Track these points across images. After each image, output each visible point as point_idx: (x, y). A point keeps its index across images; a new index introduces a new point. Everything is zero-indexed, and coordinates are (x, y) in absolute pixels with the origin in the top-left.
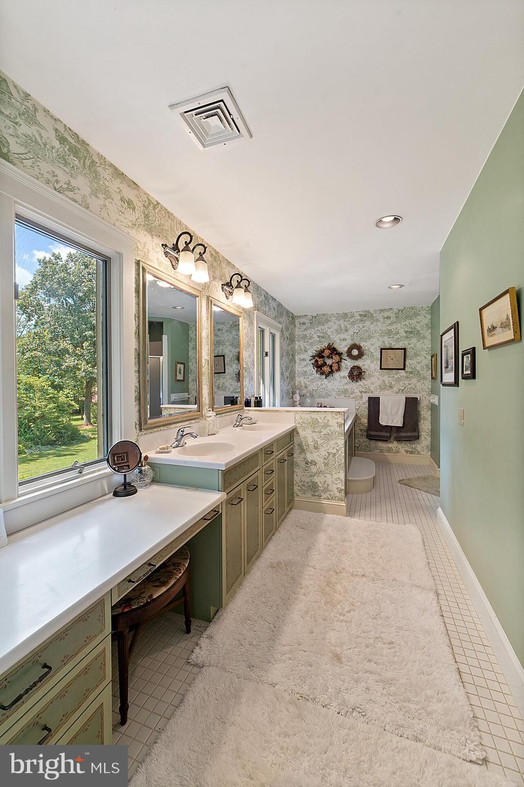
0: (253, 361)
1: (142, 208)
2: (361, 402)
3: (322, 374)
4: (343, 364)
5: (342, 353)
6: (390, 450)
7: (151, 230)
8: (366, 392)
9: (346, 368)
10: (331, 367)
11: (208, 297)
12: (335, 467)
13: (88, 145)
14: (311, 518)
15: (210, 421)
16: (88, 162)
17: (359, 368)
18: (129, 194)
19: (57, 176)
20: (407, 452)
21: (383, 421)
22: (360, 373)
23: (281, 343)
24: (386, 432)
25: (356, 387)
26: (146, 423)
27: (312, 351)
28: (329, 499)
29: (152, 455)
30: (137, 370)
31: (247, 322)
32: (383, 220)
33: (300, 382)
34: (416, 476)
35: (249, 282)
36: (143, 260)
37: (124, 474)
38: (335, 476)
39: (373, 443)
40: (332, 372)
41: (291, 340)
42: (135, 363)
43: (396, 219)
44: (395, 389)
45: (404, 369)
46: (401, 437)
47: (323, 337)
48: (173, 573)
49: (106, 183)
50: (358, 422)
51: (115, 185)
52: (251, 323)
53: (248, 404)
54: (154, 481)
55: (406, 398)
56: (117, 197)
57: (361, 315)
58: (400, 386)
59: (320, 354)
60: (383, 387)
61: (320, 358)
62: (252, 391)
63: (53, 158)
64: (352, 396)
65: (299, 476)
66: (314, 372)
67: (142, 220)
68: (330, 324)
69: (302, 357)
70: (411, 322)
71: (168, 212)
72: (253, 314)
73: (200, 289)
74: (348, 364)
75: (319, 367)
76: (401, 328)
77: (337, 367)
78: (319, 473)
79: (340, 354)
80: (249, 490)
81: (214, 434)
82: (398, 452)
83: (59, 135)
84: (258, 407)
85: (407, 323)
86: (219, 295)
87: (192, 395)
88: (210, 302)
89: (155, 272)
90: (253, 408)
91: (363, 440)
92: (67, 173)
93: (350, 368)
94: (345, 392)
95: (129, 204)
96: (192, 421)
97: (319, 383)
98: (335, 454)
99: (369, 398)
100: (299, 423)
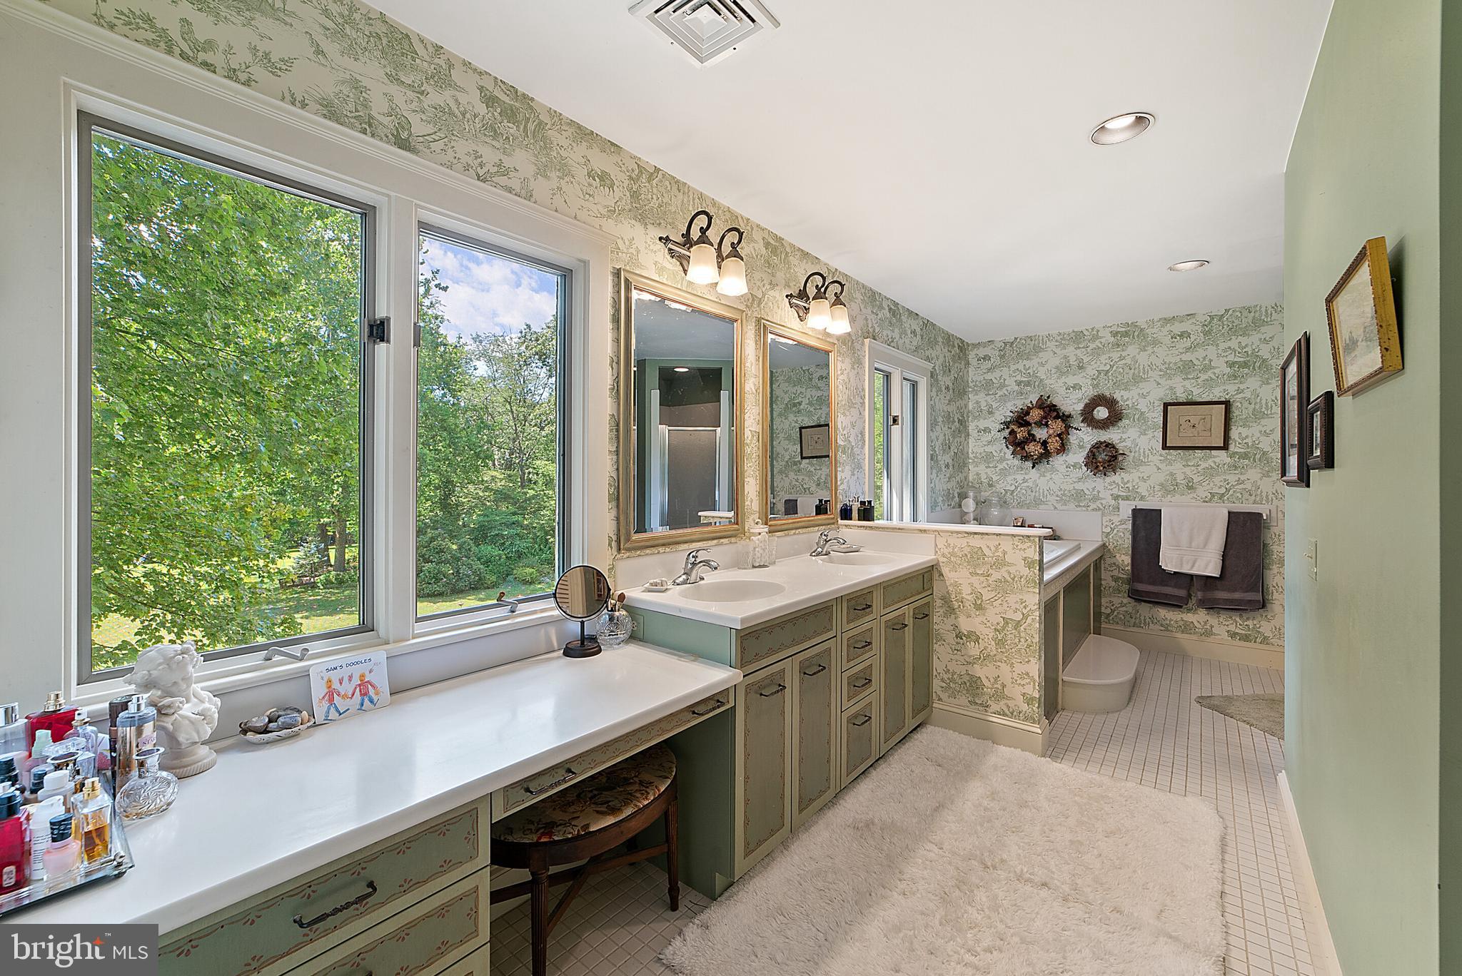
0: (862, 434)
1: (627, 182)
2: (1116, 520)
3: (1026, 457)
4: (1074, 438)
5: (1069, 416)
6: (1187, 628)
7: (643, 217)
8: (1127, 498)
9: (1081, 447)
10: (1045, 444)
11: (759, 320)
12: (1019, 650)
13: (532, 99)
14: (962, 748)
15: (757, 542)
16: (531, 127)
17: (1109, 445)
18: (601, 162)
19: (481, 156)
20: (1233, 635)
21: (1169, 560)
22: (1115, 457)
23: (930, 398)
24: (1176, 586)
25: (1103, 486)
26: (628, 539)
27: (1006, 411)
28: (1004, 715)
29: (636, 594)
30: (615, 449)
31: (848, 360)
32: (1108, 125)
33: (978, 474)
34: (1249, 692)
35: (842, 286)
36: (628, 268)
37: (581, 620)
38: (1019, 668)
39: (1145, 610)
40: (1046, 455)
41: (959, 390)
42: (611, 439)
43: (1141, 120)
44: (1202, 492)
45: (1225, 447)
46: (1216, 601)
47: (1028, 384)
48: (634, 796)
49: (562, 152)
50: (1109, 561)
51: (576, 154)
52: (858, 362)
53: (846, 513)
54: (633, 638)
55: (1229, 512)
56: (581, 173)
57: (1115, 334)
58: (1217, 485)
59: (1019, 417)
60: (1170, 487)
61: (1021, 425)
62: (860, 491)
63: (475, 131)
64: (1093, 506)
65: (943, 659)
66: (1009, 452)
67: (626, 202)
68: (1044, 356)
69: (983, 424)
70: (1244, 340)
71: (677, 182)
72: (863, 344)
73: (742, 307)
74: (1084, 437)
75: (1018, 445)
76: (1218, 357)
77: (1057, 445)
78: (985, 658)
79: (1066, 418)
80: (805, 673)
81: (764, 566)
82: (1209, 633)
83: (486, 95)
84: (864, 520)
85: (1234, 343)
86: (784, 316)
87: (778, 499)
88: (762, 328)
89: (648, 285)
90: (855, 522)
91: (1117, 602)
92: (498, 149)
93: (1089, 446)
94: (1078, 496)
95: (602, 179)
96: (722, 540)
97: (1020, 478)
98: (1018, 624)
99: (1133, 510)
100: (943, 555)
